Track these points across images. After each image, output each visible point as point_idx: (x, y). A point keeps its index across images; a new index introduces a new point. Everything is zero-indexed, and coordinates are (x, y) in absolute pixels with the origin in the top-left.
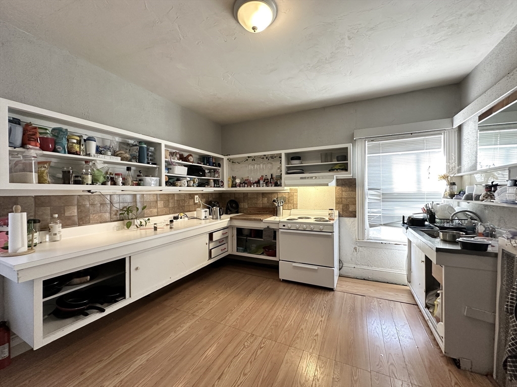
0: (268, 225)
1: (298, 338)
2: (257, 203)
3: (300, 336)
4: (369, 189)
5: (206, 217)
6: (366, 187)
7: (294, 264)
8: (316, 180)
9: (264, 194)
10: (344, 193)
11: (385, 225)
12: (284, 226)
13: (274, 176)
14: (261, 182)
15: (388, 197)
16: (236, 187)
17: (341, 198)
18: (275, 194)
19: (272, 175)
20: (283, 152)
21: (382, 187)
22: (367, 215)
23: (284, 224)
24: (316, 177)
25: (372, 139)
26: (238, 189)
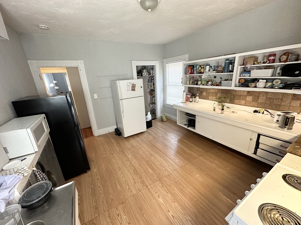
1: (163, 186)
3: (163, 188)
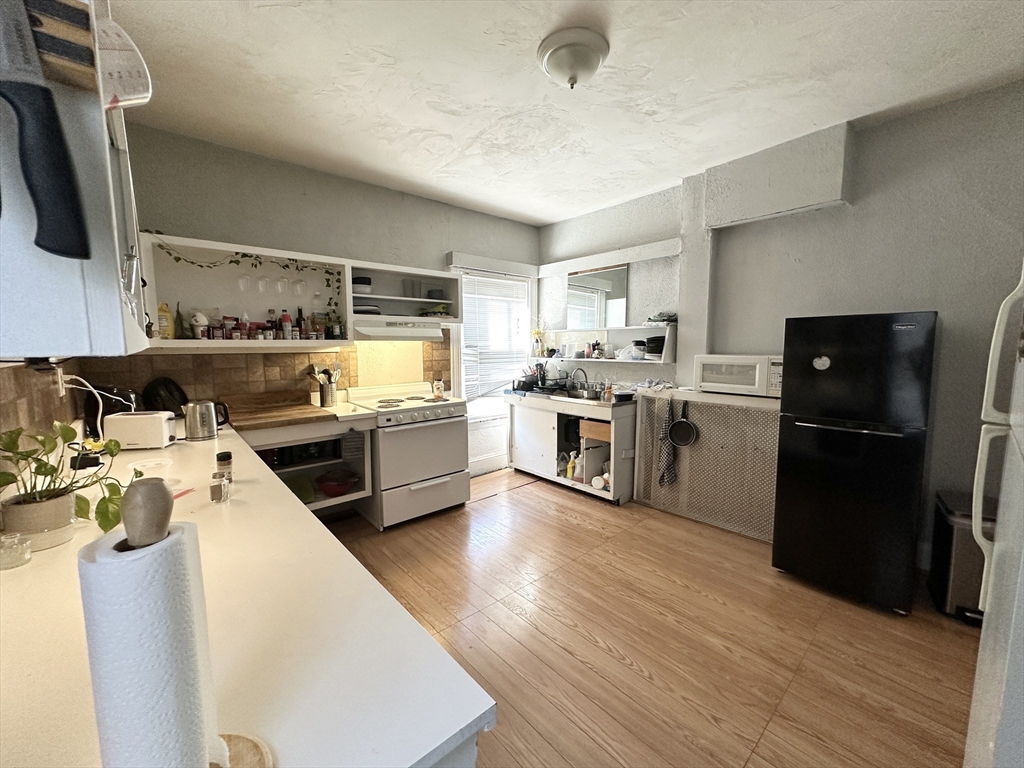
0: (350, 426)
2: (247, 383)
4: (467, 347)
5: (172, 438)
6: (463, 343)
7: (413, 487)
8: (414, 329)
9: (268, 358)
10: (434, 352)
11: (483, 396)
12: (389, 420)
13: (306, 314)
14: (288, 327)
15: (485, 357)
16: (194, 337)
17: (431, 361)
18: (302, 356)
19: (300, 311)
20: (348, 264)
21: (479, 344)
22: (463, 384)
23: (388, 417)
24: (414, 324)
25: (467, 271)
26: (203, 345)
